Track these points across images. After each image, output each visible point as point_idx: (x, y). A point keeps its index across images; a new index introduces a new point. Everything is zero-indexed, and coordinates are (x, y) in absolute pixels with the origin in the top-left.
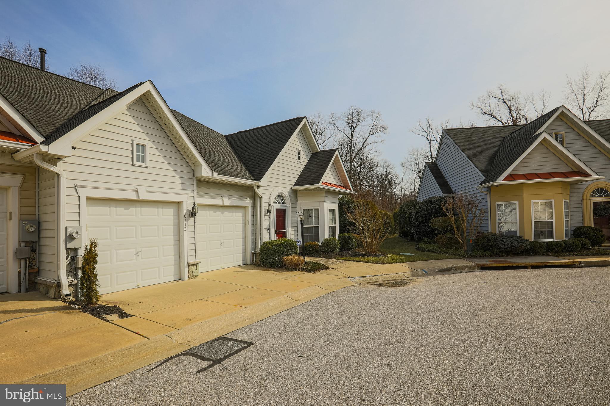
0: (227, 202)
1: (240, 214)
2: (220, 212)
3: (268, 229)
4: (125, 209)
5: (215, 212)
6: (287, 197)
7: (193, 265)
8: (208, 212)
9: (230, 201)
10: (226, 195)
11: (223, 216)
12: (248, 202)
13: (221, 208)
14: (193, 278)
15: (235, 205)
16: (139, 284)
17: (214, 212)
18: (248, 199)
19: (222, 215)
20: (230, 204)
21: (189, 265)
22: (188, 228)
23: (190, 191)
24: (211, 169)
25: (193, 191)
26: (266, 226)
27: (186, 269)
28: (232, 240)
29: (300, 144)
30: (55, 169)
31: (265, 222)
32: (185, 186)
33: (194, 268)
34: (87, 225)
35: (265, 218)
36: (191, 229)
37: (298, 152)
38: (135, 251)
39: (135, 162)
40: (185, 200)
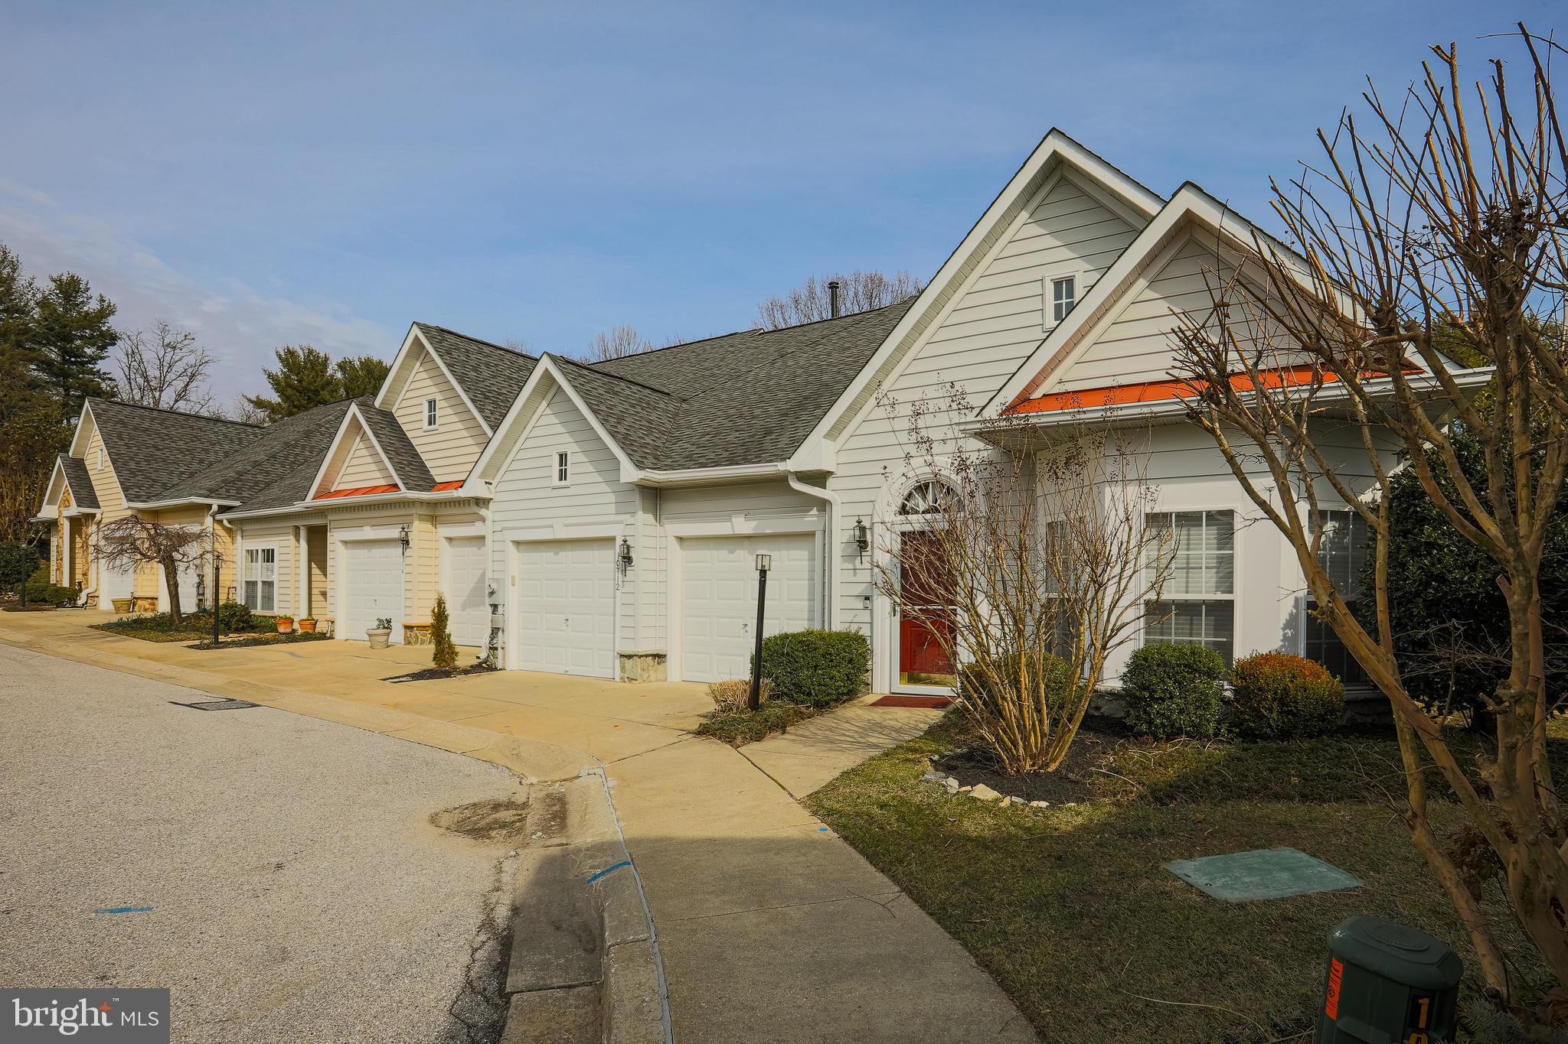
0: (742, 525)
1: (804, 554)
3: (867, 598)
5: (732, 552)
7: (630, 657)
8: (715, 552)
9: (754, 523)
10: (738, 511)
12: (810, 520)
13: (746, 542)
14: (626, 680)
15: (768, 531)
16: (567, 669)
18: (814, 511)
19: (750, 558)
21: (622, 656)
22: (623, 586)
23: (629, 515)
24: (640, 465)
25: (633, 513)
26: (860, 589)
27: (618, 661)
28: (777, 621)
29: (1066, 253)
30: (483, 512)
31: (855, 575)
32: (621, 507)
33: (629, 663)
34: (513, 577)
35: (854, 564)
36: (628, 587)
37: (1050, 288)
38: (564, 617)
39: (556, 482)
40: (617, 532)
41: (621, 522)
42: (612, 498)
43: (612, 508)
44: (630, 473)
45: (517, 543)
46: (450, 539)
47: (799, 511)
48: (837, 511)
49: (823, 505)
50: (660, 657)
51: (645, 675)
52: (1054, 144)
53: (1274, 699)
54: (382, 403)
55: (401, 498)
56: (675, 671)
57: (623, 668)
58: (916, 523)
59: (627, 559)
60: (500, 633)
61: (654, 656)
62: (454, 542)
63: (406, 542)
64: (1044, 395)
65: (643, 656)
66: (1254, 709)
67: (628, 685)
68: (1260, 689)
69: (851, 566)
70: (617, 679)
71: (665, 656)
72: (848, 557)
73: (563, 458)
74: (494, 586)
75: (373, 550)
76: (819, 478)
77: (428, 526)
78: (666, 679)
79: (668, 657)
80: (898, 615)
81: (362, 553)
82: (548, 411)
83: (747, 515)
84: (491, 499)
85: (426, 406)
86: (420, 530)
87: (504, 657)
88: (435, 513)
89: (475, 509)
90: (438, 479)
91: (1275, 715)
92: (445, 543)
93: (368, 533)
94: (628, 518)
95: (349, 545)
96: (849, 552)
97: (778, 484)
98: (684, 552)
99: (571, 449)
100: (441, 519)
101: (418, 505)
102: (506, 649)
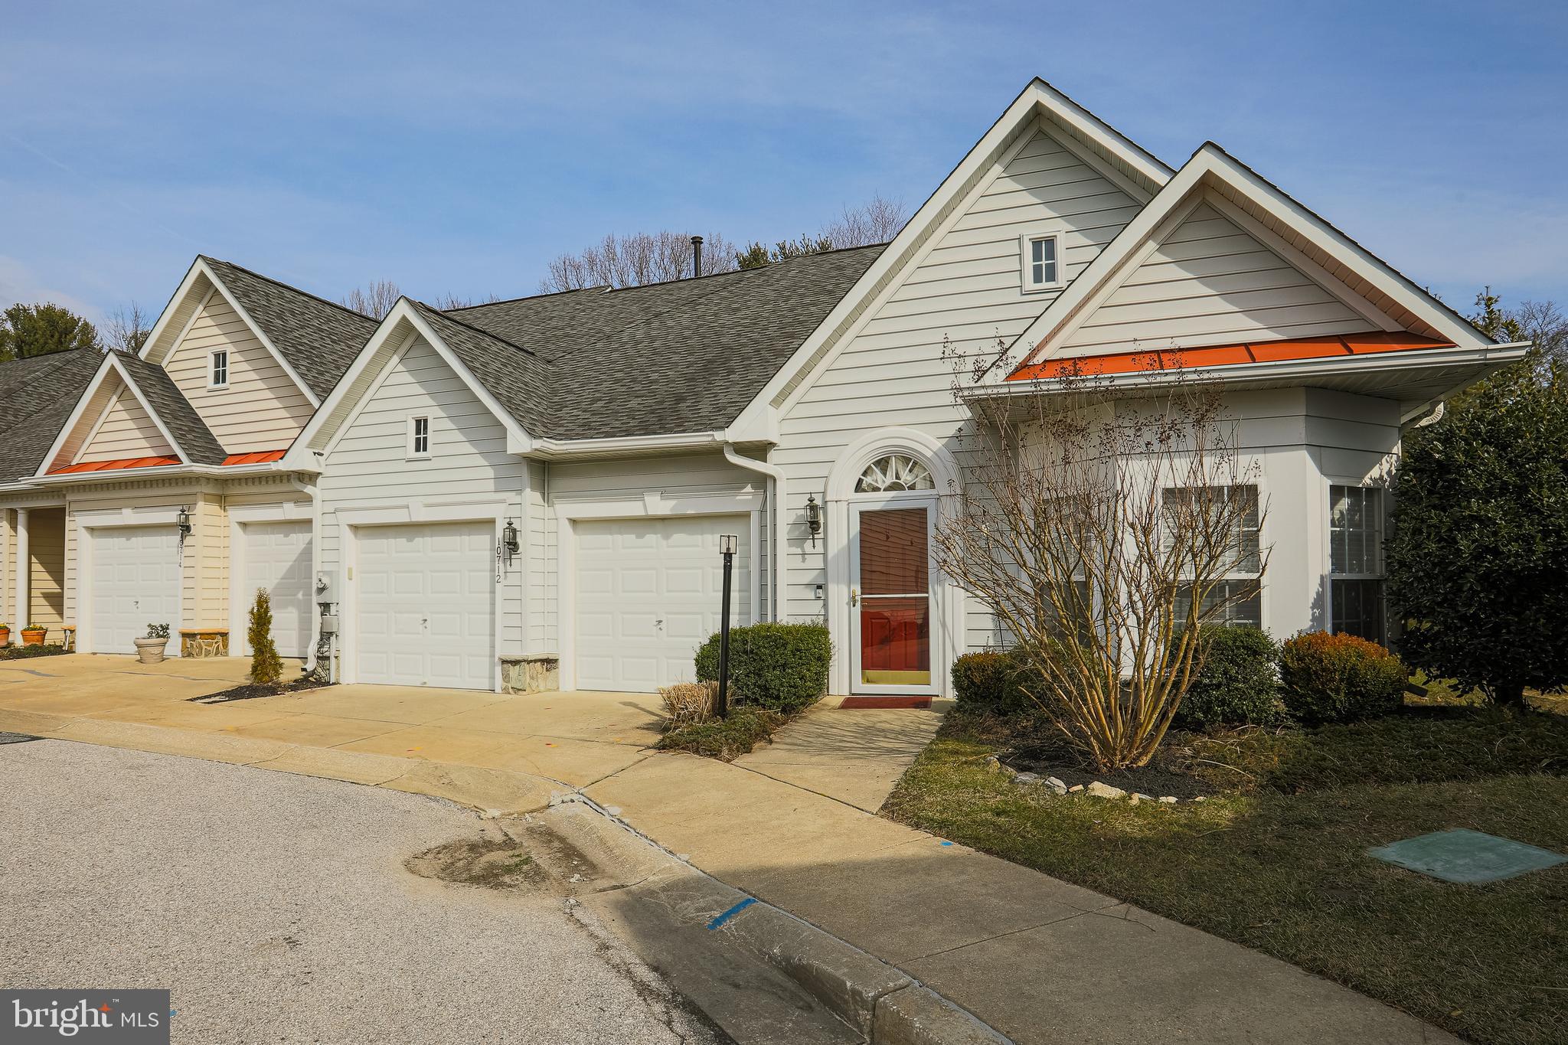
0: (657, 505)
2: (659, 535)
3: (819, 587)
4: (408, 541)
5: (640, 536)
6: (936, 461)
7: (514, 663)
8: (618, 537)
9: (672, 503)
10: (651, 489)
11: (668, 547)
12: (745, 498)
13: (659, 525)
14: (511, 690)
16: (425, 681)
17: (637, 537)
18: (749, 489)
19: (664, 542)
20: (671, 510)
21: (504, 662)
22: (506, 578)
23: (514, 493)
24: (532, 433)
25: (520, 491)
26: (809, 577)
27: (498, 669)
28: (700, 616)
29: (1045, 212)
30: (309, 489)
31: (804, 560)
32: (502, 483)
33: (514, 671)
34: (350, 570)
35: (803, 548)
36: (513, 579)
37: (1028, 249)
38: (421, 617)
39: (412, 453)
40: (500, 513)
41: (503, 501)
42: (490, 473)
43: (491, 485)
44: (519, 442)
45: (355, 528)
46: (244, 525)
47: (733, 489)
48: (782, 487)
49: (763, 482)
50: (549, 663)
51: (534, 684)
52: (1036, 95)
53: (1341, 680)
54: (150, 354)
55: (184, 472)
56: (569, 679)
57: (506, 677)
58: (878, 501)
59: (512, 545)
60: (333, 638)
61: (543, 661)
62: (249, 529)
63: (186, 529)
64: (1046, 361)
65: (531, 661)
66: (1318, 691)
67: (513, 696)
68: (1323, 670)
69: (799, 551)
70: (498, 689)
71: (556, 661)
72: (797, 541)
73: (421, 425)
74: (325, 580)
75: (134, 539)
76: (760, 450)
77: (215, 508)
78: (558, 688)
79: (560, 662)
80: (858, 604)
81: (117, 542)
82: (400, 368)
83: (664, 492)
84: (319, 473)
85: (212, 359)
86: (204, 513)
87: (338, 668)
88: (224, 492)
89: (298, 486)
90: (229, 450)
91: (1342, 696)
92: (238, 529)
93: (129, 517)
94: (512, 497)
95: (96, 533)
96: (795, 535)
97: (712, 456)
98: (578, 537)
99: (435, 415)
100: (233, 499)
101: (203, 482)
102: (341, 659)
